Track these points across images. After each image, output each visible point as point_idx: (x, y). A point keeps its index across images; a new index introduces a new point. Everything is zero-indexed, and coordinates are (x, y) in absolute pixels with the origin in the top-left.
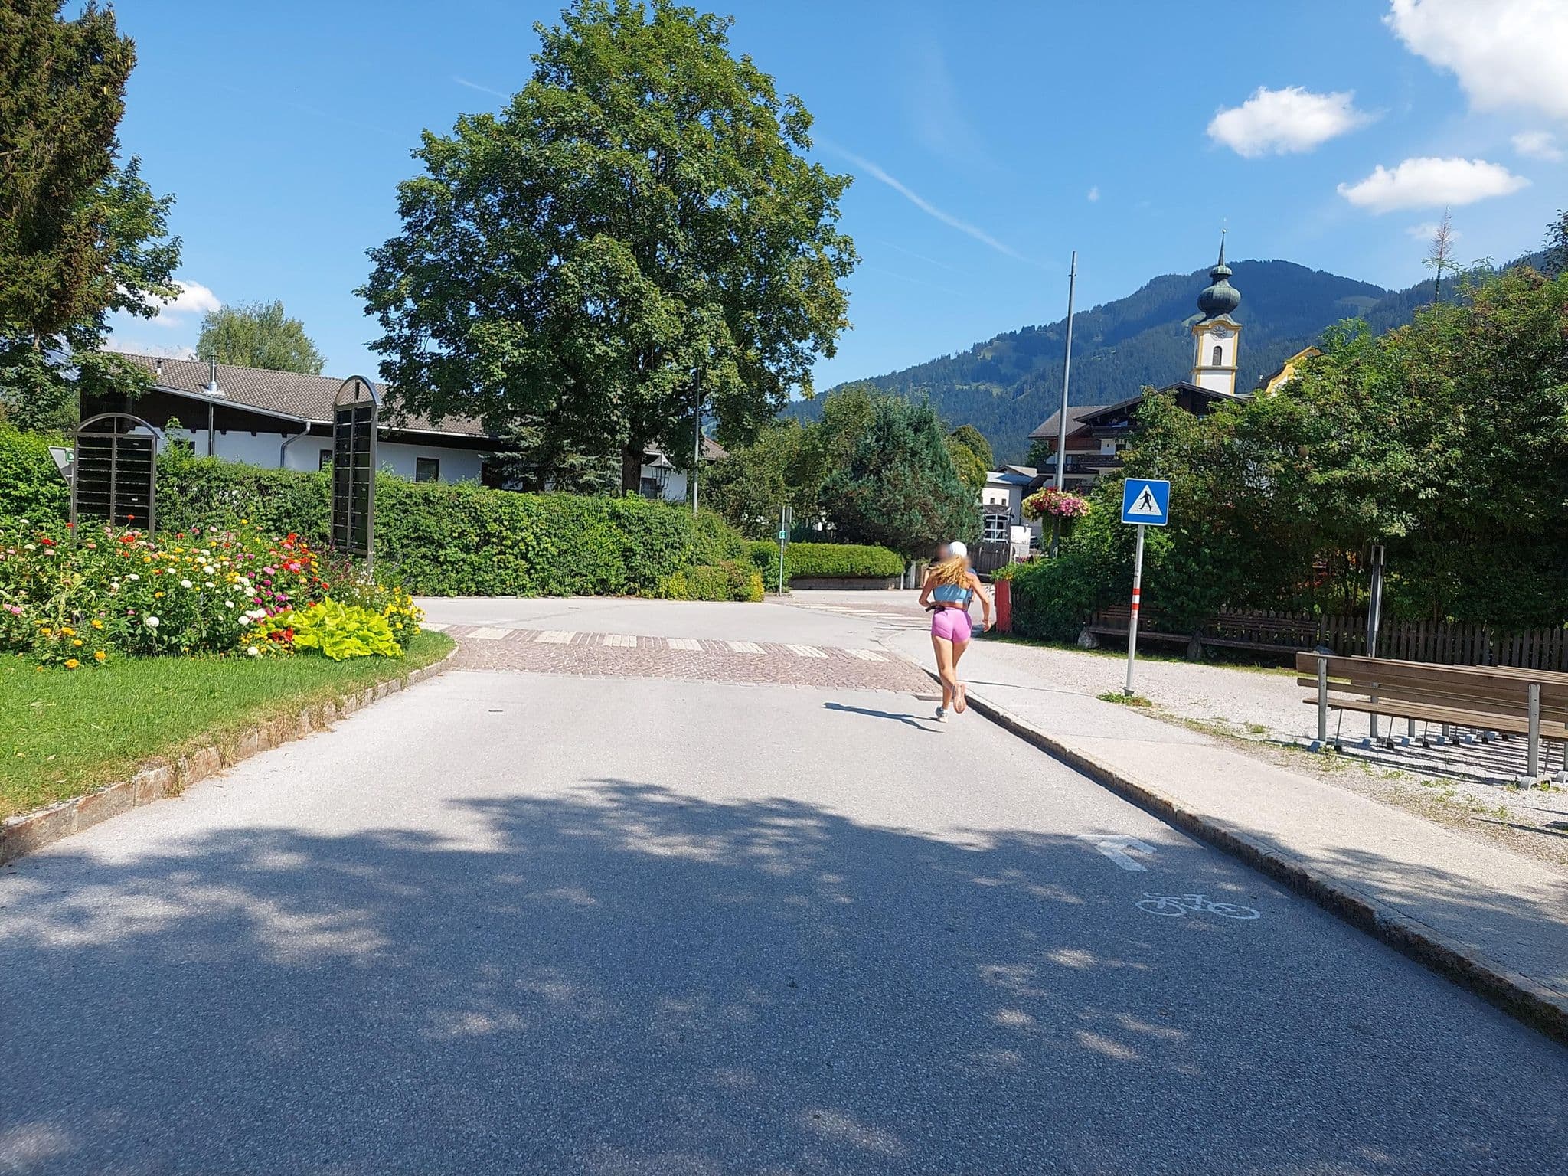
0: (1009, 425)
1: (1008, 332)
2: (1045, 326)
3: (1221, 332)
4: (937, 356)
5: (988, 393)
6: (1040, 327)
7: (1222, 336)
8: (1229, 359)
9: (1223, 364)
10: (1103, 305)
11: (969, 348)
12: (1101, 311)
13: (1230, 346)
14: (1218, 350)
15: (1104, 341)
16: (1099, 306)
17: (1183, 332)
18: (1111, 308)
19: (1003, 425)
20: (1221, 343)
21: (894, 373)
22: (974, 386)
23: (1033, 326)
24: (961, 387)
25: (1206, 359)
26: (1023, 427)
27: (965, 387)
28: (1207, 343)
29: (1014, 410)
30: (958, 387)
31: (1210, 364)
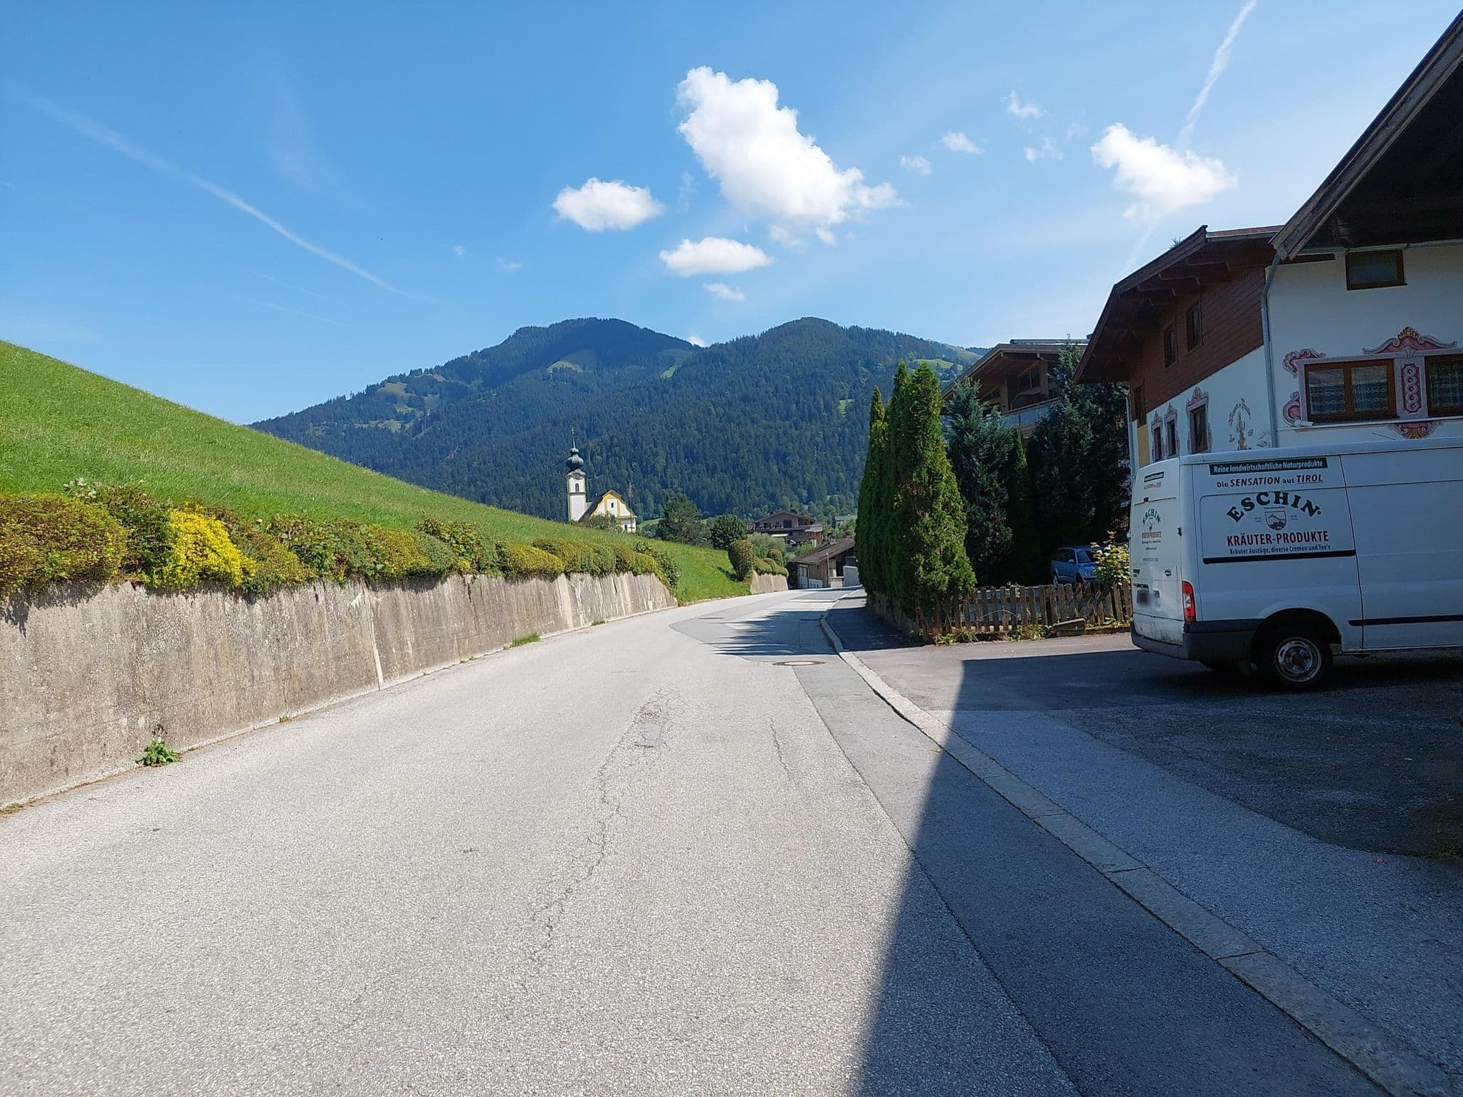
0: (412, 461)
1: (398, 375)
2: (431, 369)
3: (577, 477)
4: (333, 397)
5: (387, 430)
6: (426, 370)
7: (578, 479)
8: (582, 489)
9: (580, 491)
10: (479, 351)
11: (363, 389)
12: (479, 357)
13: (581, 483)
14: (577, 485)
15: (483, 383)
16: (476, 351)
17: (549, 378)
18: (485, 354)
19: (408, 461)
20: (578, 482)
21: (291, 414)
22: (373, 423)
23: (421, 370)
24: (360, 426)
25: (572, 489)
26: (426, 462)
27: (364, 426)
28: (572, 482)
29: (416, 447)
30: (357, 426)
31: (574, 491)
